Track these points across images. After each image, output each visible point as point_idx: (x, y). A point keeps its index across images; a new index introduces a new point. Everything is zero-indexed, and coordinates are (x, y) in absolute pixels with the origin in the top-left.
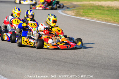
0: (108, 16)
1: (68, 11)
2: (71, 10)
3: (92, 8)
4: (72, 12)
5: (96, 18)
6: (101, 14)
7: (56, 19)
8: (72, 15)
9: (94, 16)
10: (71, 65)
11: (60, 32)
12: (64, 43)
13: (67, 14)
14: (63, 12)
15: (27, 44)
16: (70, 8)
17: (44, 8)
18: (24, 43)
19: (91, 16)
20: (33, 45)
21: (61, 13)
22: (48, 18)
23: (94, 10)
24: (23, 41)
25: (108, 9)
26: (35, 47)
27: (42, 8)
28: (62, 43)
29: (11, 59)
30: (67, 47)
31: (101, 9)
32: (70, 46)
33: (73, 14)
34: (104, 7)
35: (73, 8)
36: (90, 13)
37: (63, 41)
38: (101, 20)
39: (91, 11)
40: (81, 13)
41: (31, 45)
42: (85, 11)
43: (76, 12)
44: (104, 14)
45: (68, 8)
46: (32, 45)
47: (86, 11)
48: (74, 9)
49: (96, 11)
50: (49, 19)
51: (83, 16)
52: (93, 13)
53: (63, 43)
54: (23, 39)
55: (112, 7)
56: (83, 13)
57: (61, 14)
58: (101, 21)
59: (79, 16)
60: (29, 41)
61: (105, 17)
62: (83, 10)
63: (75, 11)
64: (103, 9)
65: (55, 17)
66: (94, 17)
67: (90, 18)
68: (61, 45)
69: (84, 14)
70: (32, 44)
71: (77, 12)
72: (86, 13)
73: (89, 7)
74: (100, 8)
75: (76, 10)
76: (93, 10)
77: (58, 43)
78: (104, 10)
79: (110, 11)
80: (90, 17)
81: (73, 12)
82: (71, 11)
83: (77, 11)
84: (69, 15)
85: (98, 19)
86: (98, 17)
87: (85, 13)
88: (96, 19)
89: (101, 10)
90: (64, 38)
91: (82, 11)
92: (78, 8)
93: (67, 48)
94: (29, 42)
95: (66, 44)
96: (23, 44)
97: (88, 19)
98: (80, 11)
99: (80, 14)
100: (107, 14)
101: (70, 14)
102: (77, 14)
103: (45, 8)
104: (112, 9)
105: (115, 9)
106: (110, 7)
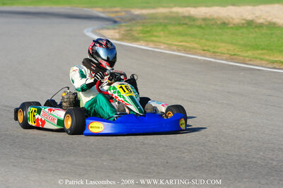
0: (193, 39)
1: (108, 29)
4: (117, 31)
5: (164, 43)
6: (179, 34)
9: (162, 39)
13: (104, 36)
19: (155, 39)
21: (89, 34)
25: (202, 23)
31: (186, 24)
33: (117, 36)
34: (195, 20)
38: (175, 48)
39: (160, 28)
40: (136, 35)
42: (146, 29)
43: (125, 31)
44: (186, 35)
47: (148, 29)
49: (172, 28)
51: (136, 40)
52: (162, 34)
55: (213, 19)
56: (139, 33)
57: (88, 37)
58: (174, 51)
61: (186, 42)
63: (125, 28)
64: (192, 23)
66: (160, 42)
67: (151, 45)
69: (141, 35)
71: (127, 31)
72: (149, 32)
74: (186, 21)
75: (127, 26)
78: (191, 26)
80: (152, 41)
81: (119, 33)
82: (115, 29)
83: (128, 28)
85: (170, 47)
86: (169, 42)
87: (144, 33)
88: (166, 46)
89: (185, 26)
91: (140, 28)
97: (145, 46)
98: (134, 29)
99: (133, 36)
104: (213, 25)
105: (219, 22)
106: (209, 20)
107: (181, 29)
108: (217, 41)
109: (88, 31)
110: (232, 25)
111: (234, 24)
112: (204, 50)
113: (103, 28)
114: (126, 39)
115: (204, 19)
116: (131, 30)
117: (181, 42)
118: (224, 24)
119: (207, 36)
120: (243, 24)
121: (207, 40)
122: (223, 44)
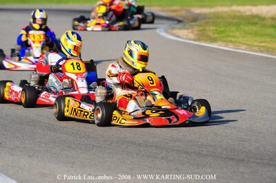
1: (180, 29)
2: (187, 27)
3: (236, 21)
4: (190, 31)
5: (245, 44)
6: (256, 34)
7: (146, 51)
8: (189, 39)
9: (240, 40)
10: (184, 155)
11: (155, 85)
12: (161, 112)
13: (178, 37)
14: (167, 32)
15: (76, 114)
16: (186, 21)
17: (106, 27)
18: (70, 111)
19: (233, 39)
20: (88, 118)
21: (163, 34)
22: (127, 49)
23: (241, 26)
24: (66, 108)
25: (273, 22)
26: (93, 122)
27: (103, 26)
28: (157, 112)
29: (43, 145)
30: (170, 121)
31: (257, 23)
32: (177, 117)
33: (192, 36)
34: (264, 19)
35: (192, 22)
36: (231, 34)
37: (160, 107)
38: (256, 48)
39: (234, 28)
40: (211, 35)
41: (84, 118)
42: (219, 29)
43: (198, 31)
45: (179, 21)
46: (88, 116)
47: (222, 29)
48: (193, 24)
49: (246, 28)
50: (131, 53)
51: (214, 40)
52: (238, 34)
53: (159, 111)
54: (66, 103)
56: (214, 34)
58: (256, 52)
59: (206, 41)
60: (79, 107)
61: (265, 42)
62: (216, 25)
63: (196, 29)
64: (262, 22)
65: (144, 47)
66: (240, 43)
67: (231, 45)
68: (155, 118)
69: (216, 35)
70: (86, 114)
71: (201, 31)
72: (221, 32)
73: (230, 20)
74: (256, 20)
75: (200, 26)
76: (238, 25)
77: (148, 112)
80: (231, 41)
81: (192, 32)
82: (187, 29)
83: (201, 28)
84: (182, 38)
85: (250, 47)
86: (249, 43)
87: (219, 34)
88: (246, 46)
89: (257, 26)
90: (163, 98)
91: (212, 28)
92: (204, 21)
93: (168, 124)
94: (81, 111)
95: (167, 113)
96: (67, 114)
97: (226, 46)
98: (207, 29)
99: (209, 36)
101: (185, 37)
102: (202, 36)
103: (109, 28)
107: (254, 28)
109: (161, 32)
113: (173, 28)
114: (202, 40)
116: (204, 30)
117: (261, 42)
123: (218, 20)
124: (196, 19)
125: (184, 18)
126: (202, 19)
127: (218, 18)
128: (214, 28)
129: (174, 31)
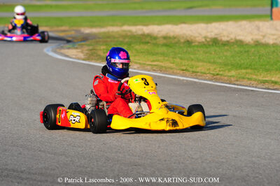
0: (166, 58)
1: (69, 48)
2: (76, 46)
3: (127, 40)
4: (79, 50)
5: (136, 63)
6: (149, 53)
8: (79, 59)
13: (67, 56)
14: (55, 52)
16: (75, 41)
21: (51, 54)
23: (133, 45)
25: (165, 41)
31: (148, 43)
33: (82, 55)
34: (156, 38)
35: (81, 41)
38: (149, 67)
43: (87, 50)
44: (157, 54)
45: (68, 41)
48: (83, 43)
49: (137, 47)
55: (175, 38)
56: (104, 53)
57: (51, 56)
58: (149, 71)
59: (96, 60)
61: (158, 61)
62: (106, 45)
63: (86, 48)
64: (154, 42)
73: (121, 39)
74: (148, 39)
78: (155, 45)
79: (171, 47)
81: (82, 52)
82: (77, 48)
83: (91, 48)
84: (71, 58)
85: (143, 66)
86: (141, 62)
88: (138, 66)
89: (149, 45)
91: (102, 47)
92: (94, 40)
98: (98, 48)
99: (99, 55)
100: (163, 54)
101: (74, 57)
102: (92, 55)
104: (177, 43)
105: (182, 41)
106: (170, 38)
107: (146, 47)
108: (192, 60)
109: (48, 51)
110: (197, 44)
111: (199, 43)
112: (183, 70)
113: (62, 48)
114: (92, 59)
115: (165, 38)
116: (94, 49)
117: (154, 61)
118: (189, 43)
119: (180, 55)
120: (208, 42)
121: (181, 59)
122: (201, 64)
123: (109, 40)
124: (85, 38)
125: (74, 38)
126: (92, 39)
127: (109, 37)
128: (104, 47)
129: (63, 51)
